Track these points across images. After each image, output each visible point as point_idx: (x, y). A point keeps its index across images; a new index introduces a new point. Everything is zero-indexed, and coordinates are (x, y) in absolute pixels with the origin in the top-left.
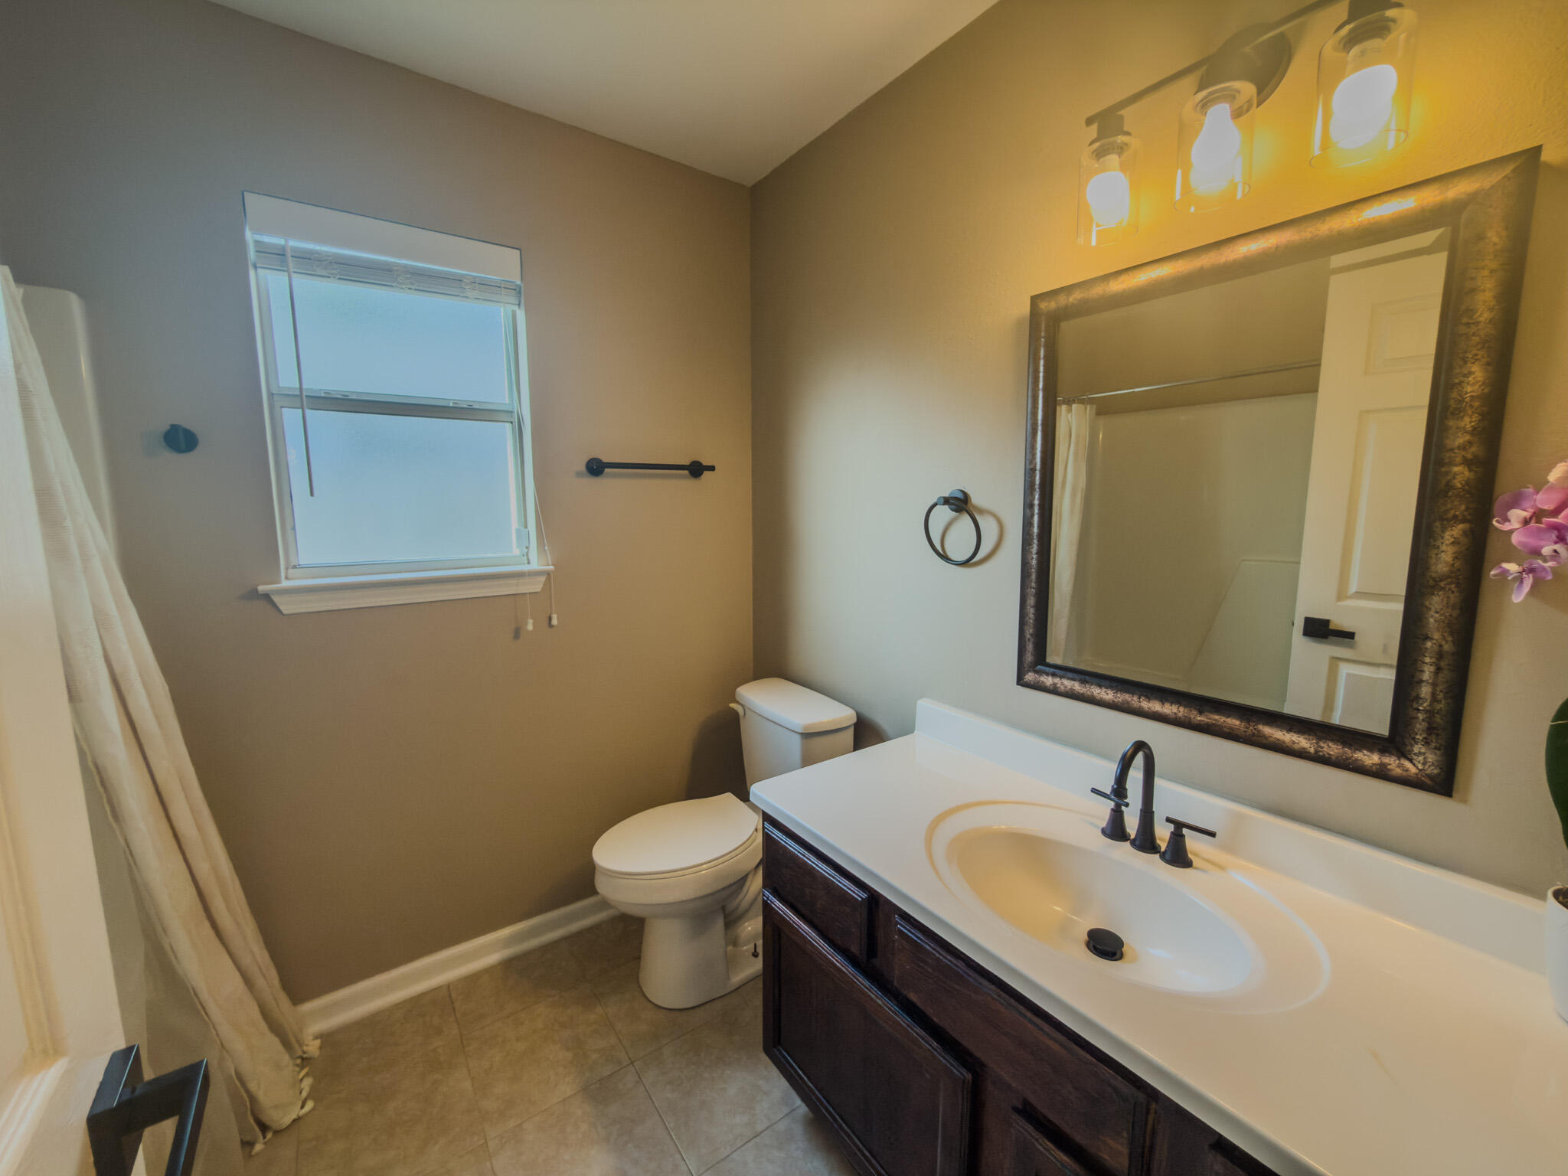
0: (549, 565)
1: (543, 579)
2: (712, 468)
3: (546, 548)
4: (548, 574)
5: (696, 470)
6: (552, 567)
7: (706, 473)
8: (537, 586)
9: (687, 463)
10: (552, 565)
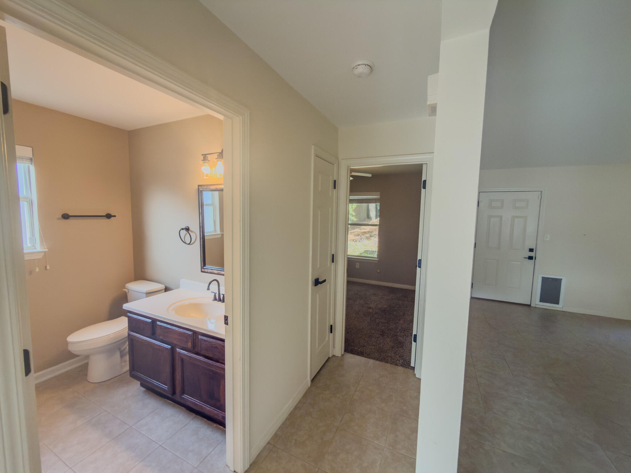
0: (45, 249)
1: (43, 254)
2: (115, 216)
3: (44, 243)
4: (45, 252)
5: (109, 216)
6: (47, 250)
7: (112, 217)
8: (40, 256)
9: (104, 214)
10: (47, 249)
